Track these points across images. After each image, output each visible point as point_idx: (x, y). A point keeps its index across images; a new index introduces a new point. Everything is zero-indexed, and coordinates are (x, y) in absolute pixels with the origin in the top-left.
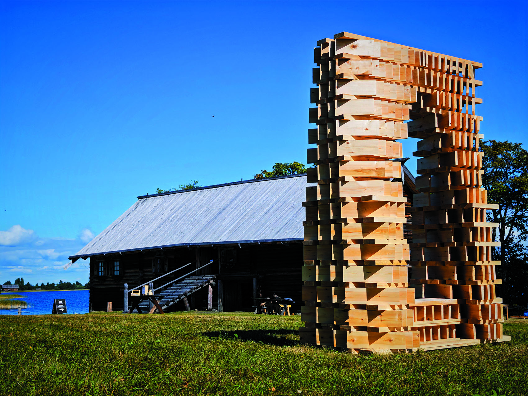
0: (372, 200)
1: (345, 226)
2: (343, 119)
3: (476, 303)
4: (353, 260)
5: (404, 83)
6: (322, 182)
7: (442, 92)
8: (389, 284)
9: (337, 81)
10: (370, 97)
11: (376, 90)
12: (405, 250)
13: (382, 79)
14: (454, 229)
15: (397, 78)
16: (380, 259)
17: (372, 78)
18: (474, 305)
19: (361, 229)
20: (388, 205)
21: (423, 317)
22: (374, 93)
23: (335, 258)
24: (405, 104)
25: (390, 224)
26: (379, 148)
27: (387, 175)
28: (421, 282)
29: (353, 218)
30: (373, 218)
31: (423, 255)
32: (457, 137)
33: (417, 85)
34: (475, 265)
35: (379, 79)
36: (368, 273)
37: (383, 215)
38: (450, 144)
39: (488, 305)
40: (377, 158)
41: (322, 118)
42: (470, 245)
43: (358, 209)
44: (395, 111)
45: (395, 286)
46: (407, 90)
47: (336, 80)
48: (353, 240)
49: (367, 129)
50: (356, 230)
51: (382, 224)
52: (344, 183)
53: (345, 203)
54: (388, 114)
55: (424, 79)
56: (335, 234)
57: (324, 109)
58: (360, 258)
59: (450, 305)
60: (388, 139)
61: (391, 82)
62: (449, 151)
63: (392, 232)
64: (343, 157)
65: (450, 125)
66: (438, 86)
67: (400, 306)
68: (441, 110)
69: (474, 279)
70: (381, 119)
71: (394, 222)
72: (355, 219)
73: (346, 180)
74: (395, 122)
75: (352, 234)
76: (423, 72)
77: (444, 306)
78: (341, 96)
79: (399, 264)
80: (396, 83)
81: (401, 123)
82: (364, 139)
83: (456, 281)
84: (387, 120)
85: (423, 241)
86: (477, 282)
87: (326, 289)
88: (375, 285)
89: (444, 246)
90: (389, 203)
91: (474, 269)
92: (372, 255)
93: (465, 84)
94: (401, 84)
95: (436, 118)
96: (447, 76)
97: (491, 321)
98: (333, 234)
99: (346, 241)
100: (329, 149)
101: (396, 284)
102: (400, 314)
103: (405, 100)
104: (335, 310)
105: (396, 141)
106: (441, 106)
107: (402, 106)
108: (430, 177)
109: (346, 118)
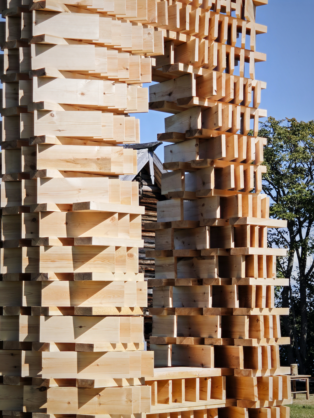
0: (89, 209)
1: (46, 250)
2: (44, 76)
3: (249, 375)
4: (58, 307)
5: (144, 22)
6: (9, 178)
7: (203, 40)
8: (114, 346)
9: (36, 13)
10: (90, 42)
11: (98, 31)
12: (141, 290)
13: (108, 13)
14: (220, 257)
15: (133, 14)
16: (101, 305)
17: (93, 11)
18: (247, 378)
19: (71, 256)
20: (114, 218)
21: (167, 397)
22: (96, 37)
23: (27, 303)
24: (146, 57)
25: (117, 248)
26: (103, 126)
27: (114, 170)
28: (166, 342)
29: (59, 238)
30: (89, 239)
31: (170, 299)
32: (225, 113)
33: (164, 26)
34: (249, 314)
35: (103, 14)
36: (81, 327)
37: (106, 234)
38: (215, 124)
39: (267, 378)
40: (99, 142)
41: (10, 72)
42: (242, 283)
43: (67, 223)
44: (128, 68)
45: (122, 349)
46: (149, 34)
47: (34, 12)
48: (58, 274)
49: (83, 94)
50: (62, 258)
51: (103, 248)
52: (45, 179)
53: (46, 213)
54: (117, 71)
55: (175, 18)
56: (28, 264)
57: (14, 56)
58: (67, 304)
59: (209, 378)
60: (117, 112)
61: (122, 20)
62: (213, 134)
63: (121, 262)
64: (43, 138)
65: (214, 93)
66: (197, 31)
67: (130, 381)
68: (201, 69)
69: (247, 337)
70: (106, 78)
71: (124, 245)
72: (61, 239)
73: (48, 175)
74: (128, 84)
75: (57, 264)
76: (174, 6)
77: (201, 379)
78: (42, 37)
79: (130, 313)
80: (131, 22)
81: (139, 87)
82: (79, 110)
83: (219, 339)
84: (116, 81)
85: (171, 275)
86: (251, 341)
87: (12, 355)
88: (91, 346)
89: (202, 285)
90: (116, 216)
91: (247, 321)
92: (88, 298)
93: (239, 30)
94: (140, 24)
95: (194, 82)
96: (212, 14)
97: (273, 402)
98: (25, 263)
99: (46, 276)
100: (22, 123)
101: (125, 345)
102: (129, 393)
103: (145, 50)
104: (26, 388)
105: (129, 116)
106: (202, 63)
107: (139, 59)
108: (183, 174)
109: (49, 74)
